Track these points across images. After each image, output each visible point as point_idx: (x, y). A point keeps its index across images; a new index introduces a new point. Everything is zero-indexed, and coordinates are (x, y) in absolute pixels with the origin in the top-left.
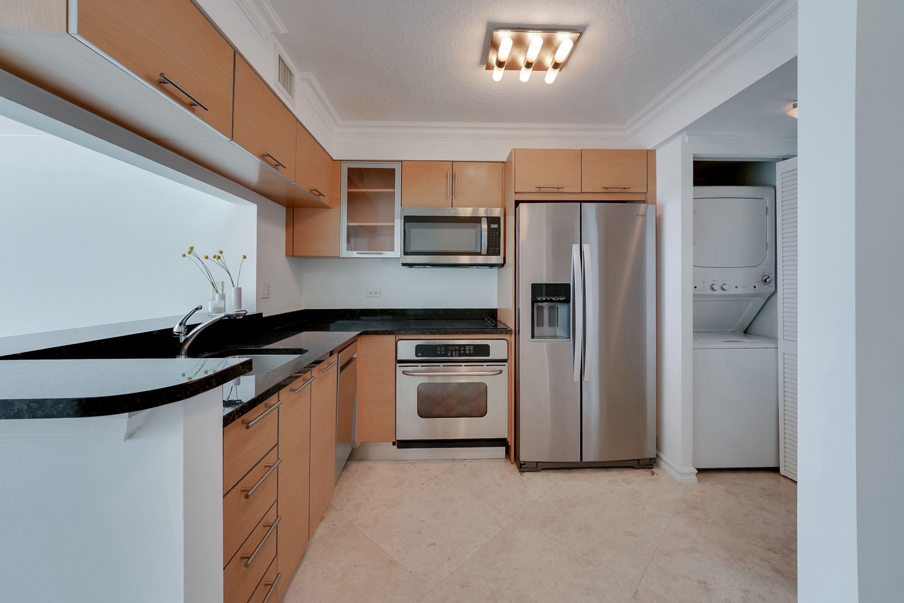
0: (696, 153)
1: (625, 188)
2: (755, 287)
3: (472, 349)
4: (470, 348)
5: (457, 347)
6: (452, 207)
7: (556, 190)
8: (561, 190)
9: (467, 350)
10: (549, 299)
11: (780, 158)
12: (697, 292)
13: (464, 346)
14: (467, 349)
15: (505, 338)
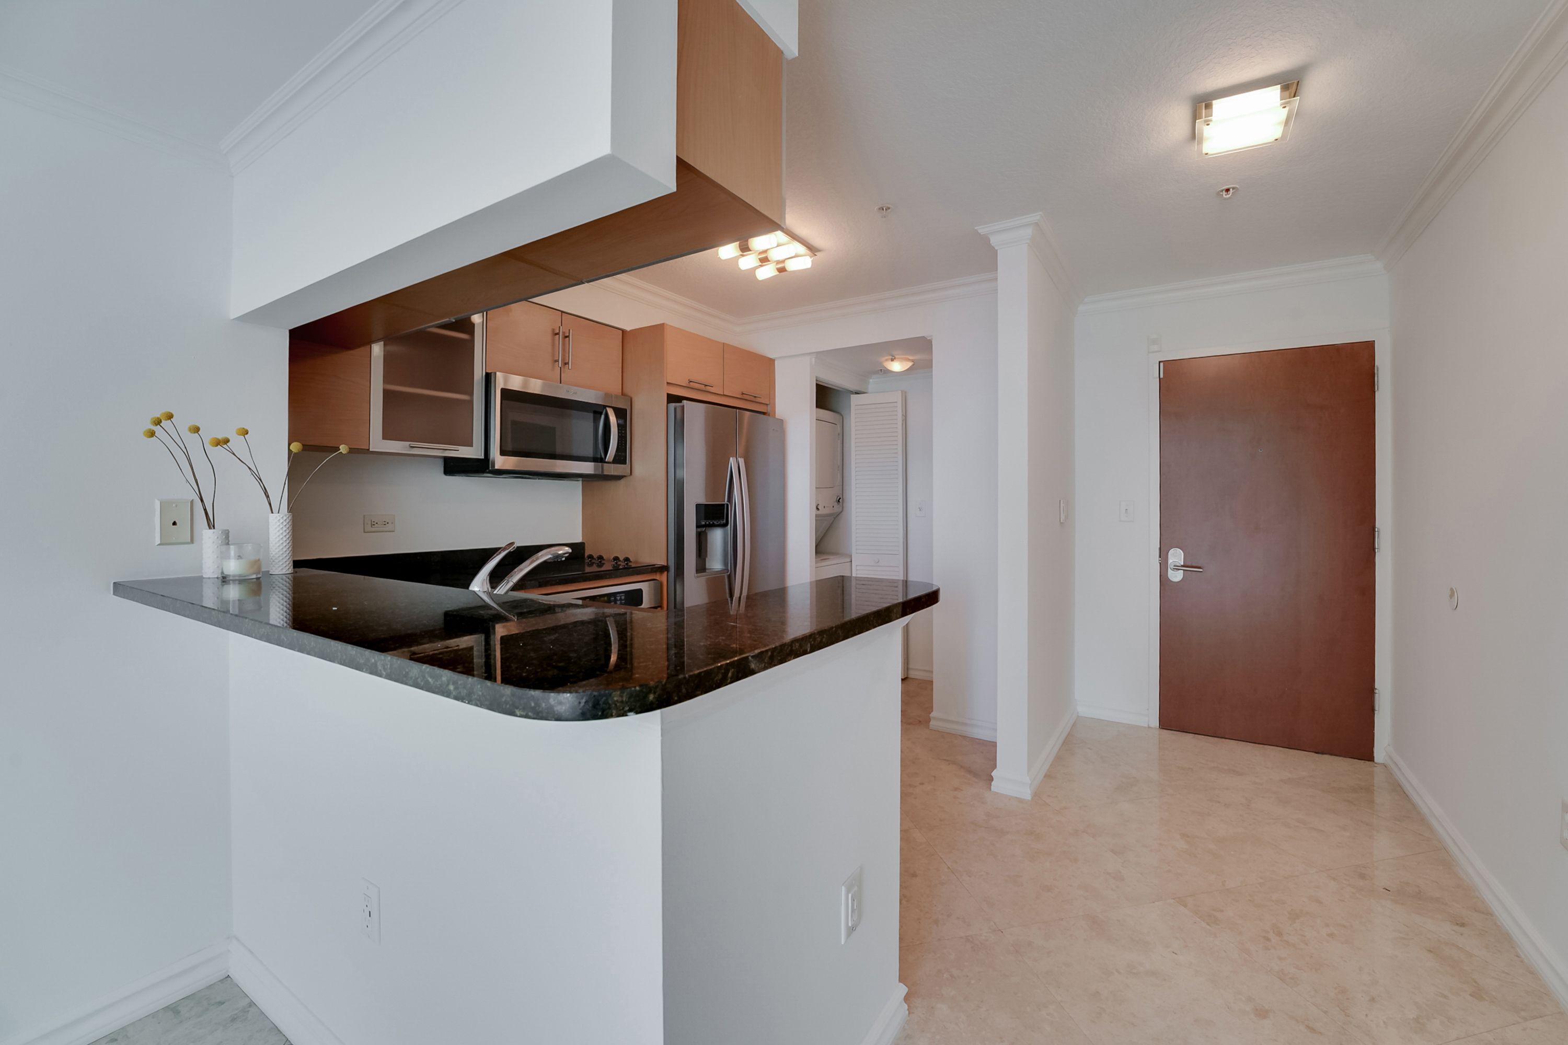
0: (818, 376)
1: (755, 397)
2: (833, 507)
3: (623, 598)
4: (621, 596)
5: (606, 598)
6: (561, 383)
7: (702, 387)
8: (709, 389)
9: (618, 600)
10: (707, 523)
11: (854, 392)
12: (819, 512)
13: (615, 594)
14: (618, 598)
15: (655, 578)
